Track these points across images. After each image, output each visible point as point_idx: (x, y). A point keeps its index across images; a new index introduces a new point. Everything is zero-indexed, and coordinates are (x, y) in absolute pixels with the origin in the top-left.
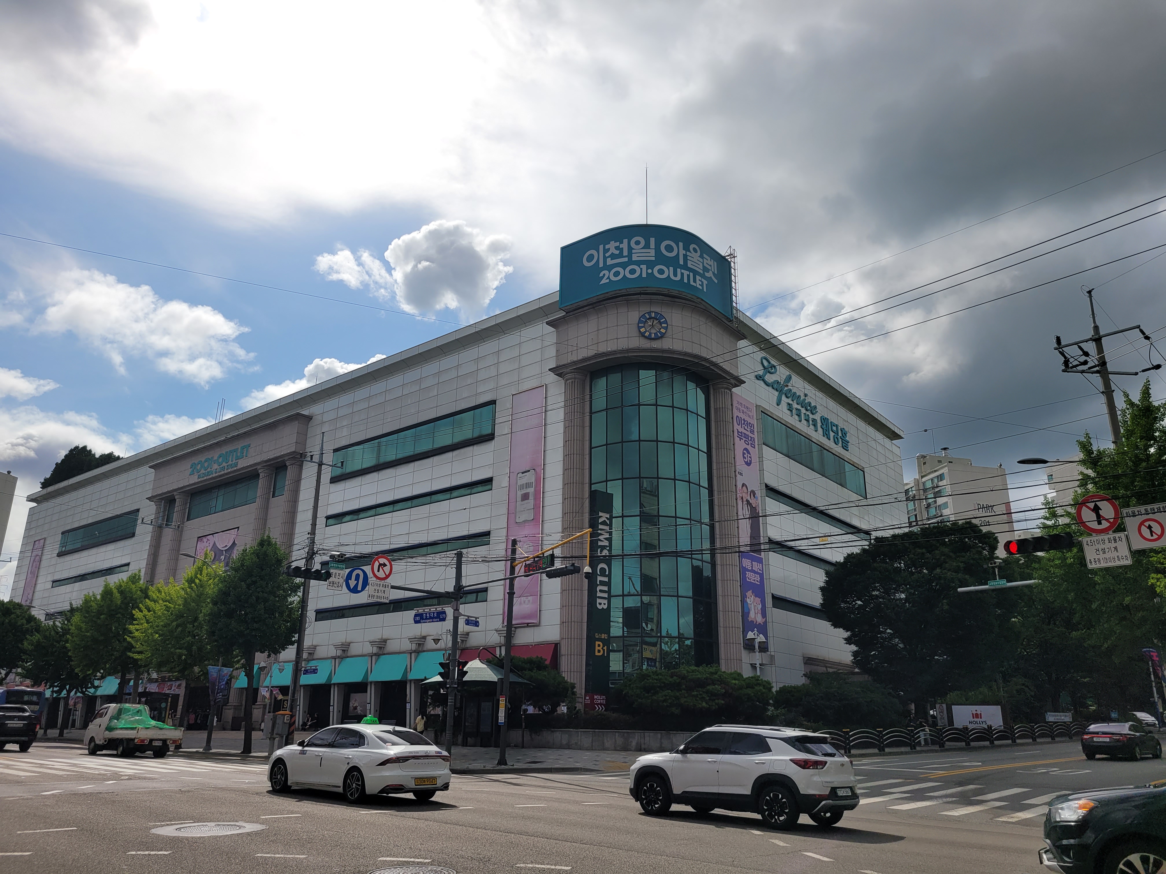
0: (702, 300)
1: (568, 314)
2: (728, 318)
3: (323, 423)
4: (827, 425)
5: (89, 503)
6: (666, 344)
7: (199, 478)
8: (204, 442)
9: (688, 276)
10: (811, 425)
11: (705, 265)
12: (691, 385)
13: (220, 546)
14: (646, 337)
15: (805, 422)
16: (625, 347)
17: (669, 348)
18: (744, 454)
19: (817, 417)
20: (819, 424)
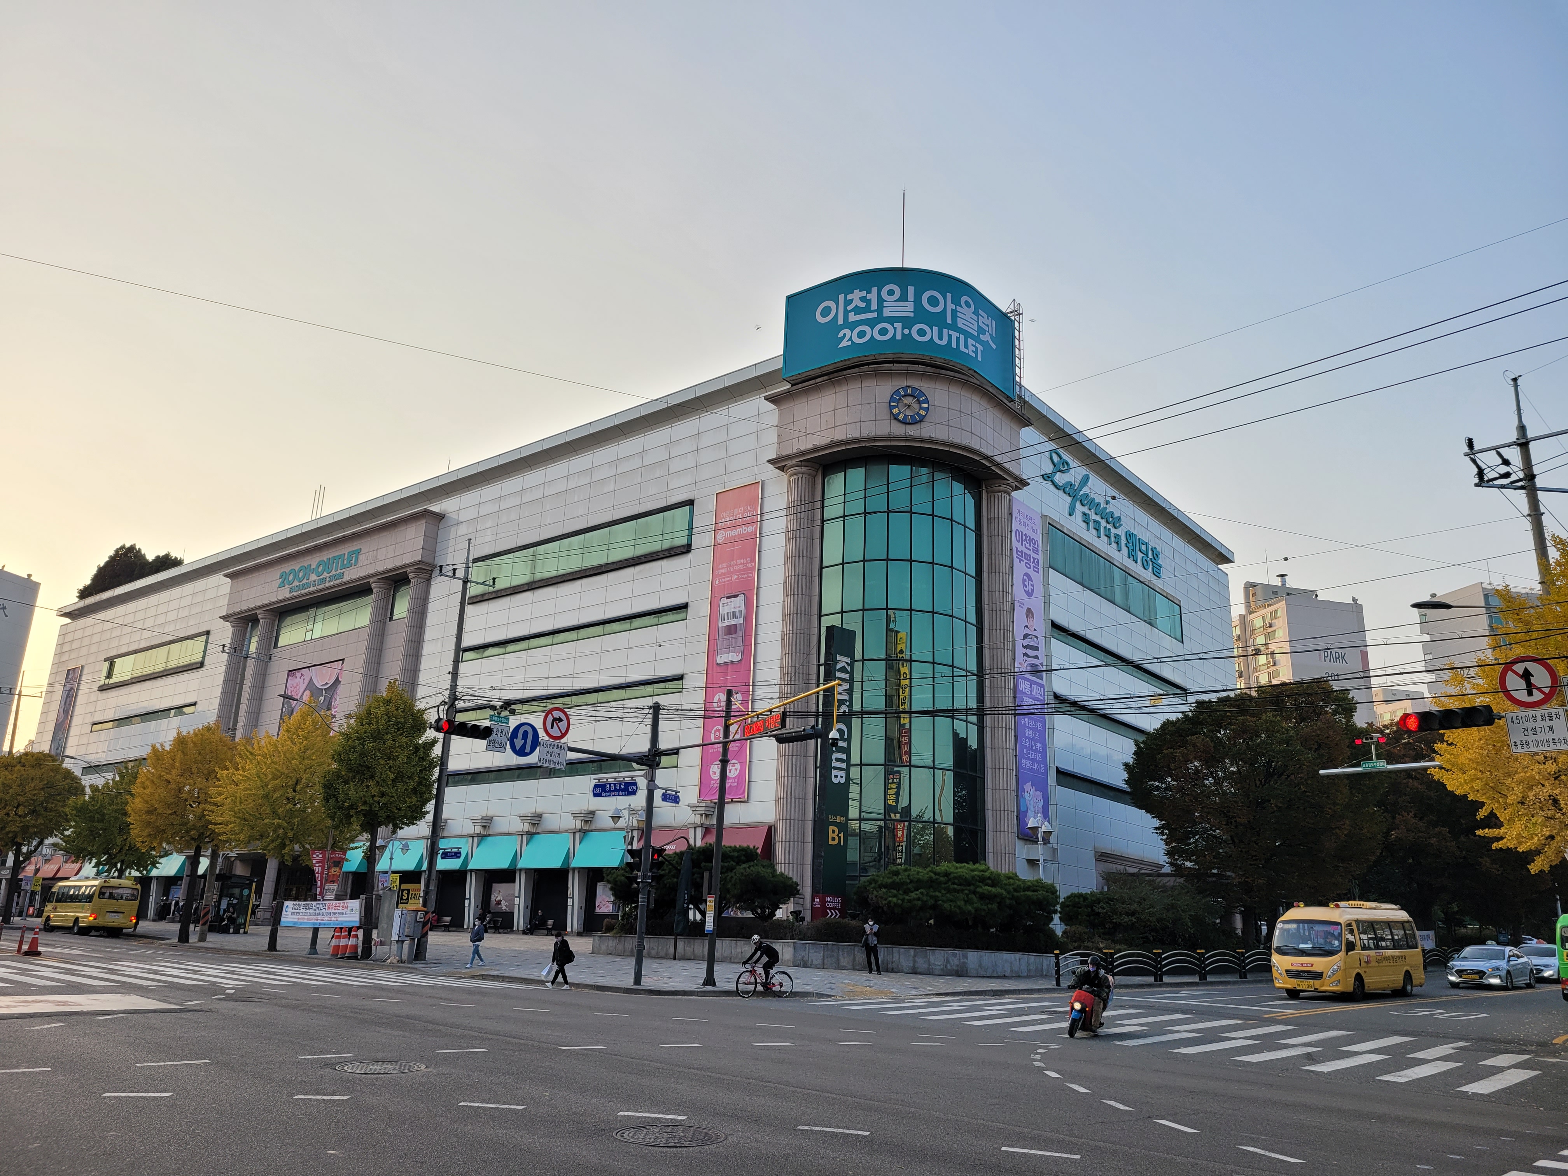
0: (975, 372)
1: (795, 387)
2: (1008, 397)
3: (459, 523)
4: (1133, 543)
5: (142, 621)
6: (925, 431)
7: (290, 592)
8: (297, 545)
9: (958, 339)
10: (1113, 543)
11: (981, 324)
12: (958, 488)
13: (319, 684)
14: (899, 421)
15: (1106, 538)
16: (872, 434)
17: (930, 437)
18: (1024, 580)
19: (1121, 532)
20: (1123, 542)
